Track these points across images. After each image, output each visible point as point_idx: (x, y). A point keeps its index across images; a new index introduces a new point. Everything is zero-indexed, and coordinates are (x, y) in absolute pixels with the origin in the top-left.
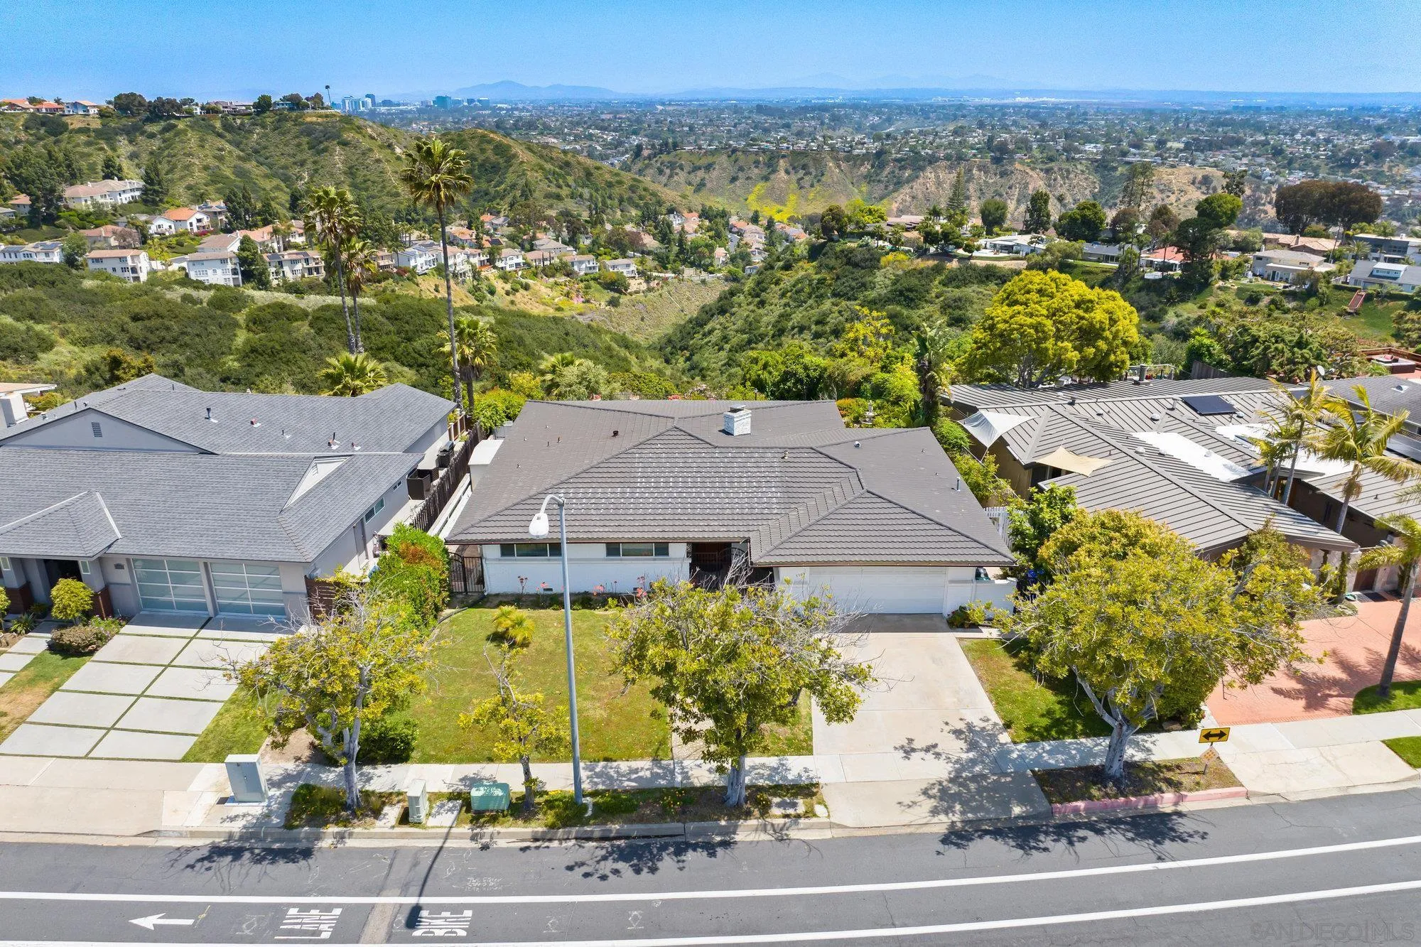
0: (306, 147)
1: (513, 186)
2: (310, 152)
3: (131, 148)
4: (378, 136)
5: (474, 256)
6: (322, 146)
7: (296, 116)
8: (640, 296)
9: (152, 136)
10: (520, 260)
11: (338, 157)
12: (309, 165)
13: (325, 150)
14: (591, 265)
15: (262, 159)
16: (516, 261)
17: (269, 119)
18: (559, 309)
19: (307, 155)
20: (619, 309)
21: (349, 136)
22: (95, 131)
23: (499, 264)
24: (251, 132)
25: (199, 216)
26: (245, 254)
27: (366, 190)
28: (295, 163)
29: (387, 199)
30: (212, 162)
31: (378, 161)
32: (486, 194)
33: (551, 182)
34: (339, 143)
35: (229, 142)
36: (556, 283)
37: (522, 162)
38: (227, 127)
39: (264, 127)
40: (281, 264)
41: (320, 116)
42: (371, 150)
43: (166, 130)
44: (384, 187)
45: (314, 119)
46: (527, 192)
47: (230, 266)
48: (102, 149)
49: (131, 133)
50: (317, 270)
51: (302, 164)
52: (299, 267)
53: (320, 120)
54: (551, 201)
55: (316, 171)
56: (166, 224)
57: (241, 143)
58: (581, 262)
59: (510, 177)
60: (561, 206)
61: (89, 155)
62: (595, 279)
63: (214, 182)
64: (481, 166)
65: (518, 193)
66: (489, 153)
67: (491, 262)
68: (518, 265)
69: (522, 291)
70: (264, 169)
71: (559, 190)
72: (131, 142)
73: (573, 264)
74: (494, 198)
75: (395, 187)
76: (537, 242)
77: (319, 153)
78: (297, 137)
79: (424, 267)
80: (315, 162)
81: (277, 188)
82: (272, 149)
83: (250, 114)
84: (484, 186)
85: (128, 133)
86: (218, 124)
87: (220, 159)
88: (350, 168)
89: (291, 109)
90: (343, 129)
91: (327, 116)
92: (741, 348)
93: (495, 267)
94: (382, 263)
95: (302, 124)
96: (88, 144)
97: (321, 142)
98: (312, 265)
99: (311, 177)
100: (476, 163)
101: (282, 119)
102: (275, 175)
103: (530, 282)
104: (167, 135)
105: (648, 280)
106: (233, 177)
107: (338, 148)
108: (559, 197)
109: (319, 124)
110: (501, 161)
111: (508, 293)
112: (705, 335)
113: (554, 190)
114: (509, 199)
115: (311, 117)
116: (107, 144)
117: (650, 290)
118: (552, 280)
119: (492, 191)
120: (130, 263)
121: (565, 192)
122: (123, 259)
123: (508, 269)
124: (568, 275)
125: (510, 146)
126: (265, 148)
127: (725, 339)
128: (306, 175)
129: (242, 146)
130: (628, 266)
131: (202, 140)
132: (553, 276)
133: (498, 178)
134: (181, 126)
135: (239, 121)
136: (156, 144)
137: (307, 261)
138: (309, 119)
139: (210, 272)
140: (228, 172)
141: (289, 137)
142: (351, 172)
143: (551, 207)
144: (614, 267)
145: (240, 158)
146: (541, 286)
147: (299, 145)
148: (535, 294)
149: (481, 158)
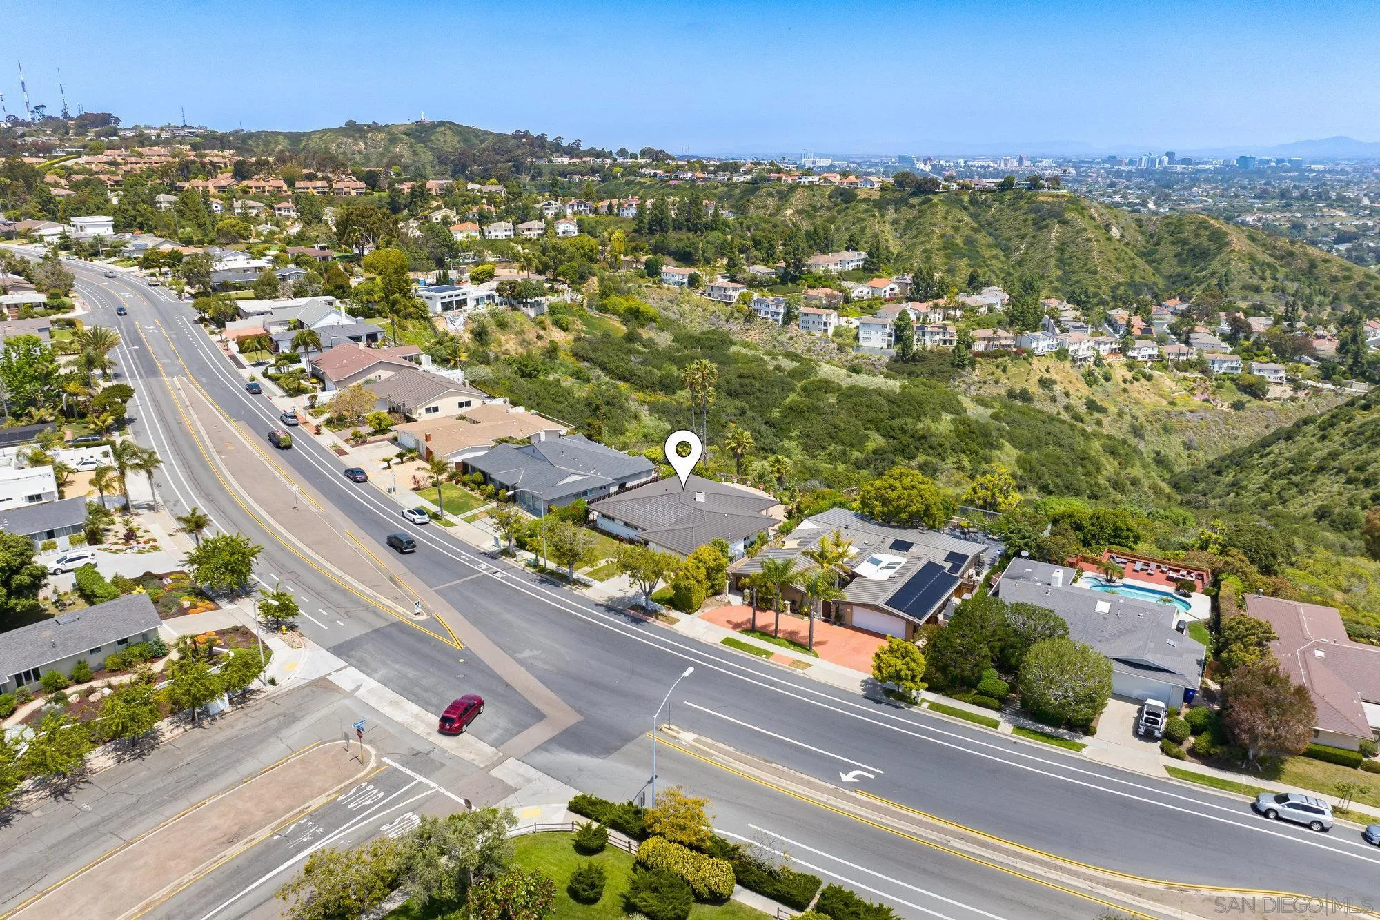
0: (1030, 222)
1: (1213, 274)
2: (1033, 227)
3: (895, 216)
4: (1100, 215)
5: (1105, 343)
6: (1044, 223)
7: (1031, 196)
8: (1275, 405)
9: (912, 207)
10: (1155, 352)
11: (1054, 234)
12: (1029, 239)
13: (1045, 227)
14: (1234, 365)
15: (991, 230)
16: (1150, 352)
17: (1008, 196)
18: (1172, 403)
19: (1030, 230)
20: (1241, 413)
21: (1069, 216)
22: (874, 201)
23: (1130, 353)
24: (990, 207)
25: (892, 286)
26: (899, 323)
27: (1070, 265)
28: (1017, 236)
29: (1085, 275)
30: (949, 231)
31: (1089, 240)
32: (1186, 278)
33: (1255, 273)
34: (1059, 222)
35: (971, 215)
36: (1185, 379)
37: (1233, 251)
38: (973, 202)
39: (1001, 203)
40: (924, 335)
41: (1052, 196)
42: (1085, 230)
43: (924, 203)
44: (1086, 264)
45: (1045, 198)
46: (1225, 281)
47: (888, 330)
48: (874, 216)
49: (898, 203)
50: (951, 342)
51: (1023, 237)
52: (937, 337)
53: (1051, 199)
54: (1247, 292)
55: (1032, 244)
56: (866, 290)
57: (979, 215)
58: (1223, 362)
59: (1215, 265)
60: (1256, 299)
61: (864, 220)
62: (1232, 380)
63: (945, 248)
64: (1191, 250)
65: (1215, 281)
66: (1204, 240)
67: (1123, 351)
68: (1151, 356)
69: (1143, 381)
70: (990, 240)
71: (1261, 282)
72: (896, 211)
73: (1213, 363)
74: (1192, 283)
75: (1096, 265)
76: (1192, 336)
77: (1040, 229)
78: (1026, 213)
79: (1046, 349)
80: (1034, 237)
81: (996, 257)
82: (1003, 222)
83: (994, 191)
84: (1187, 270)
85: (896, 204)
86: (966, 199)
87: (957, 229)
88: (1063, 244)
89: (1029, 189)
90: (1065, 210)
91: (1058, 196)
92: (1280, 476)
93: (1125, 355)
94: (1004, 343)
95: (1034, 202)
96: (866, 211)
97: (1044, 220)
98: (947, 337)
99: (1027, 249)
100: (1186, 247)
101: (1019, 196)
102: (997, 246)
103: (1156, 373)
104: (923, 207)
105: (1295, 389)
106: (961, 245)
107: (1056, 226)
108: (1257, 290)
109: (1048, 203)
110: (1213, 247)
111: (1125, 381)
112: (1262, 456)
113: (1256, 282)
114: (1203, 286)
115: (1043, 197)
116: (880, 212)
117: (1293, 399)
118: (1182, 374)
119: (1192, 276)
120: (824, 319)
121: (1264, 286)
122: (820, 316)
123: (1140, 358)
124: (1203, 372)
125: (1226, 234)
126: (998, 221)
127: (1274, 464)
128: (1023, 248)
129: (980, 219)
130: (1277, 371)
131: (947, 213)
132: (1186, 371)
133: (1203, 264)
134: (935, 200)
135: (983, 197)
136: (914, 212)
137: (944, 334)
138: (1041, 198)
139: (873, 333)
140: (959, 241)
141: (1019, 212)
142: (1061, 248)
143: (1245, 298)
144: (1260, 370)
145: (973, 229)
146: (1167, 381)
147: (1025, 221)
148: (1156, 386)
149: (1194, 242)
